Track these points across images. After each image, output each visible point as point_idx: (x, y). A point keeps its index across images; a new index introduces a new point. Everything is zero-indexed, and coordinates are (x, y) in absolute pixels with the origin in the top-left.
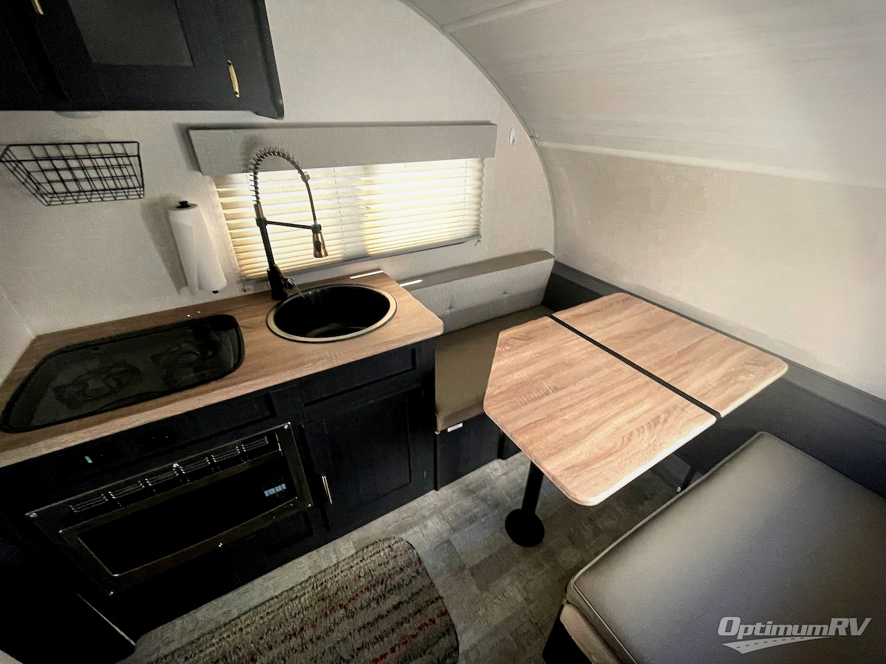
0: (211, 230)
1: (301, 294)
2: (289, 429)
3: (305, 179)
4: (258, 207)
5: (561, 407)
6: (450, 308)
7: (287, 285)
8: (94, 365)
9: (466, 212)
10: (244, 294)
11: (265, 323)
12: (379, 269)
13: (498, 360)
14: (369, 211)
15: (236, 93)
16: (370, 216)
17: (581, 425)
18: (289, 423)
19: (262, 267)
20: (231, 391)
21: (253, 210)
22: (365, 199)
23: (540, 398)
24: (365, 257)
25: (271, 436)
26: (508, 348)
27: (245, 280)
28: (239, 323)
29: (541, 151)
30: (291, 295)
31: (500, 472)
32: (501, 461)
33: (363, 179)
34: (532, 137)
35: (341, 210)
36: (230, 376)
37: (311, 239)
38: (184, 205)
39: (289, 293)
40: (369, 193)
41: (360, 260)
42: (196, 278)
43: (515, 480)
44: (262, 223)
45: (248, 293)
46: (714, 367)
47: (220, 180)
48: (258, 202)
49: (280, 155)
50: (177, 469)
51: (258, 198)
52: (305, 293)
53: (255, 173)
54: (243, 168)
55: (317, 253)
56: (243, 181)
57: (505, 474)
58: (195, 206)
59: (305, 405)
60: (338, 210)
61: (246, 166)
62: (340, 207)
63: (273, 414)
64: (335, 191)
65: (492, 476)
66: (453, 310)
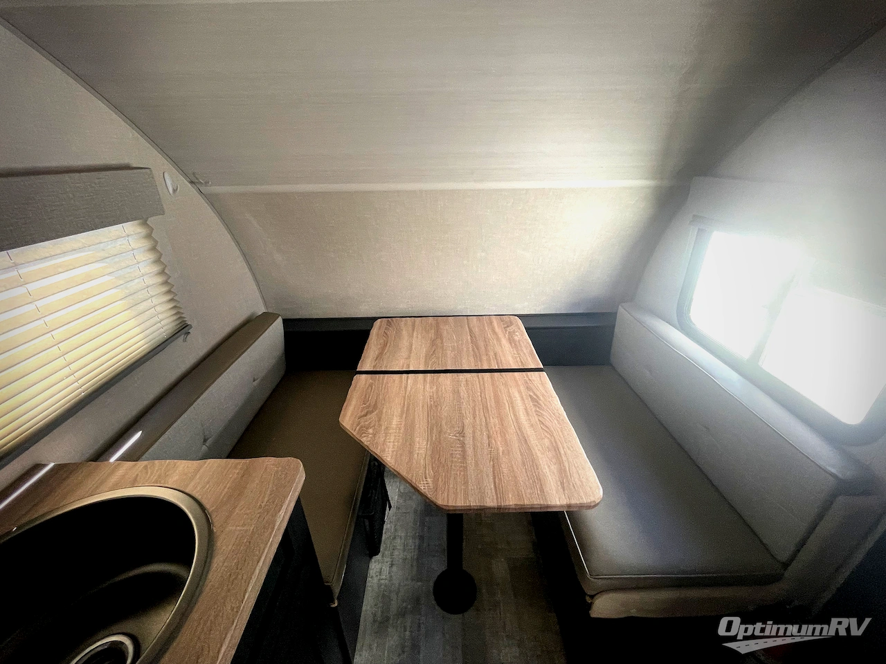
5: (486, 445)
6: (205, 440)
13: (384, 451)
17: (515, 445)
23: (464, 451)
26: (371, 431)
29: (212, 200)
31: (386, 569)
32: (378, 557)
34: (192, 182)
43: (405, 559)
46: (498, 339)
57: (392, 565)
65: (383, 581)
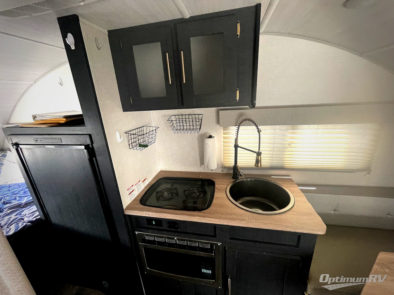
0: (217, 146)
1: (244, 179)
2: (220, 246)
3: (259, 131)
4: (236, 140)
7: (240, 174)
8: (169, 186)
9: (360, 154)
10: (222, 172)
11: (225, 189)
12: (289, 176)
14: (290, 146)
15: (237, 100)
16: (290, 149)
18: (221, 243)
19: (232, 164)
20: (202, 219)
21: (234, 140)
22: (289, 140)
24: (282, 168)
25: (212, 245)
27: (224, 167)
28: (216, 185)
30: (240, 179)
33: (290, 131)
35: (274, 144)
36: (203, 211)
37: (255, 158)
38: (210, 137)
39: (240, 178)
40: (292, 138)
41: (279, 169)
42: (207, 162)
44: (236, 146)
45: (224, 172)
47: (225, 128)
48: (237, 138)
49: (250, 121)
50: (176, 240)
51: (237, 136)
52: (246, 179)
53: (239, 127)
54: (235, 125)
55: (257, 165)
56: (234, 129)
58: (214, 137)
59: (230, 239)
60: (273, 144)
61: (236, 124)
62: (274, 143)
63: (215, 236)
64: (273, 135)
66: (336, 212)
